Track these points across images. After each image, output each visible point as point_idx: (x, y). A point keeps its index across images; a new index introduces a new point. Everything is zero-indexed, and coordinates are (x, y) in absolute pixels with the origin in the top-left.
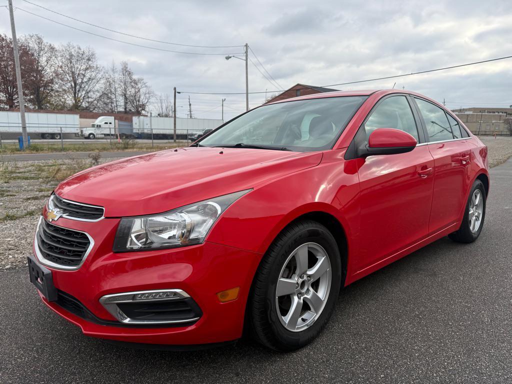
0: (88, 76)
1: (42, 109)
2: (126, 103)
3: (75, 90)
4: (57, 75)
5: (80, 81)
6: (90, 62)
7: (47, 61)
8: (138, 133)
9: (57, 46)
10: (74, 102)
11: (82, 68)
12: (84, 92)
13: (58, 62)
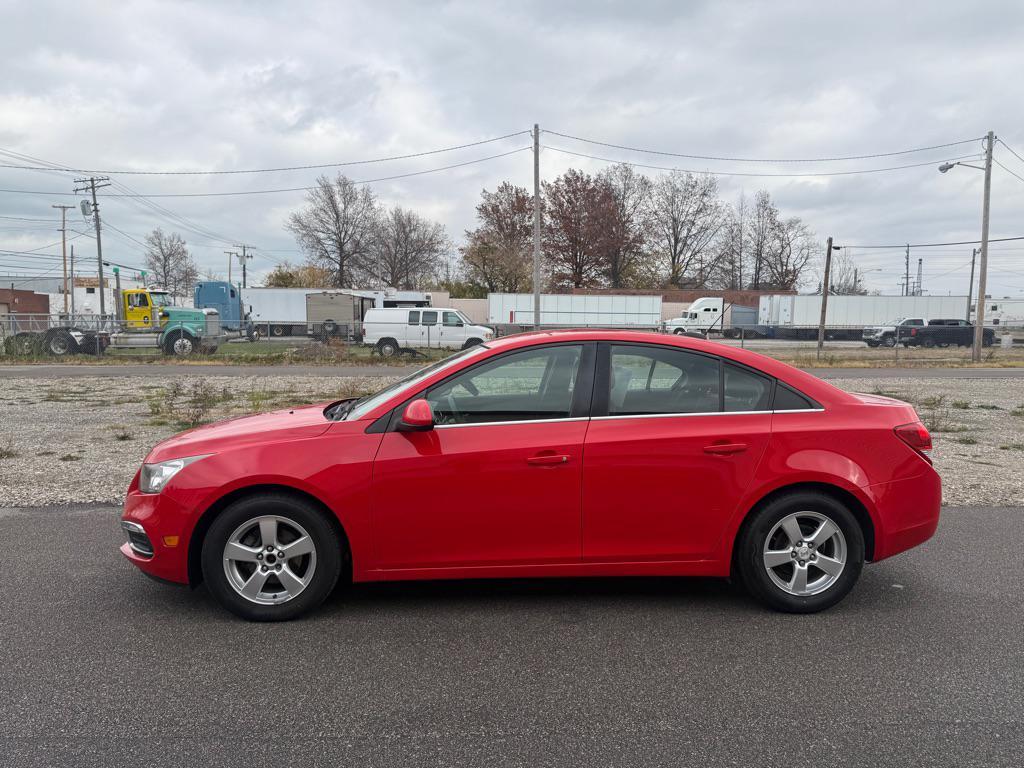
0: (699, 223)
1: (621, 286)
2: (758, 270)
3: (675, 250)
4: (647, 229)
5: (684, 233)
6: (706, 199)
7: (635, 207)
8: (768, 327)
9: (653, 177)
10: (671, 271)
11: (691, 211)
12: (689, 254)
13: (654, 203)
